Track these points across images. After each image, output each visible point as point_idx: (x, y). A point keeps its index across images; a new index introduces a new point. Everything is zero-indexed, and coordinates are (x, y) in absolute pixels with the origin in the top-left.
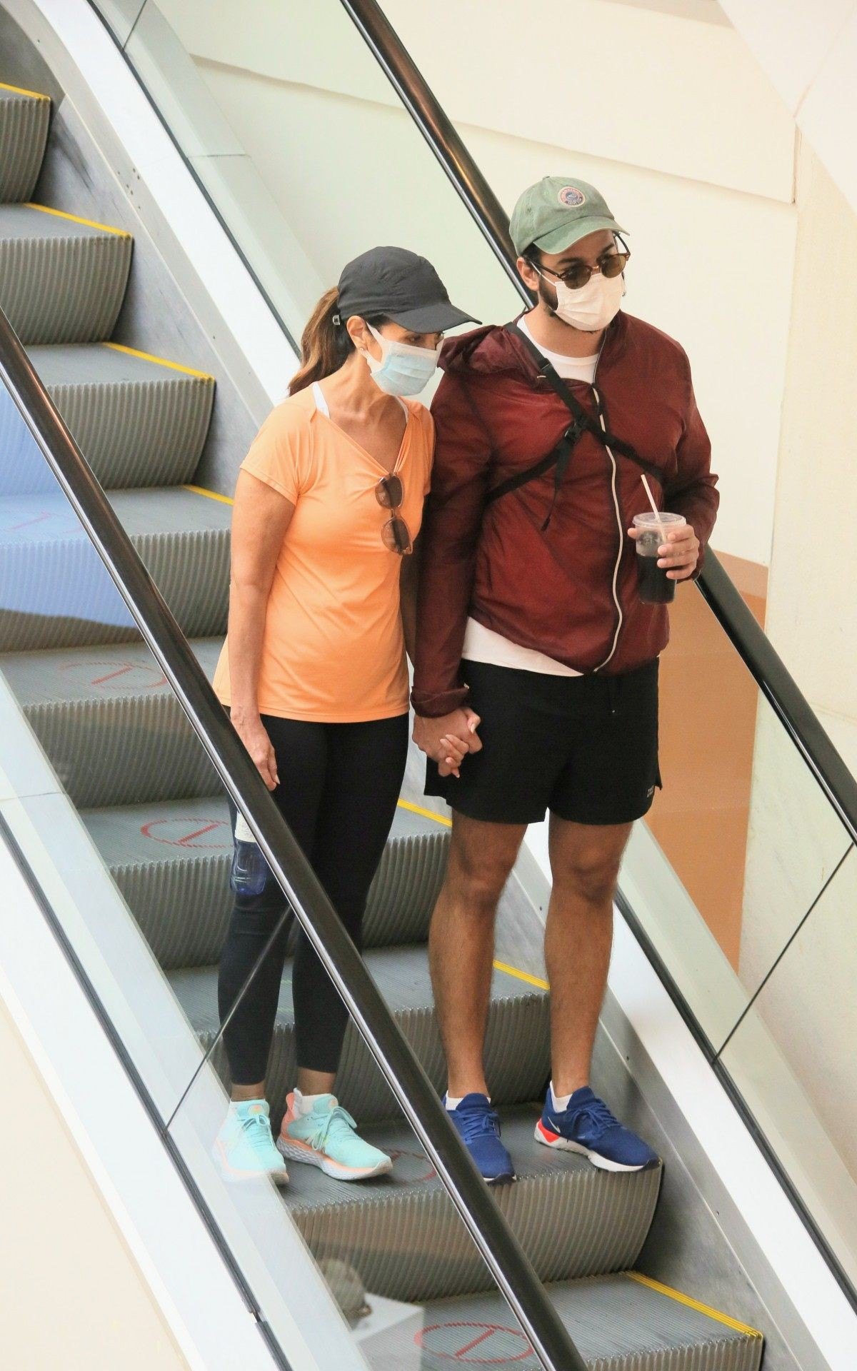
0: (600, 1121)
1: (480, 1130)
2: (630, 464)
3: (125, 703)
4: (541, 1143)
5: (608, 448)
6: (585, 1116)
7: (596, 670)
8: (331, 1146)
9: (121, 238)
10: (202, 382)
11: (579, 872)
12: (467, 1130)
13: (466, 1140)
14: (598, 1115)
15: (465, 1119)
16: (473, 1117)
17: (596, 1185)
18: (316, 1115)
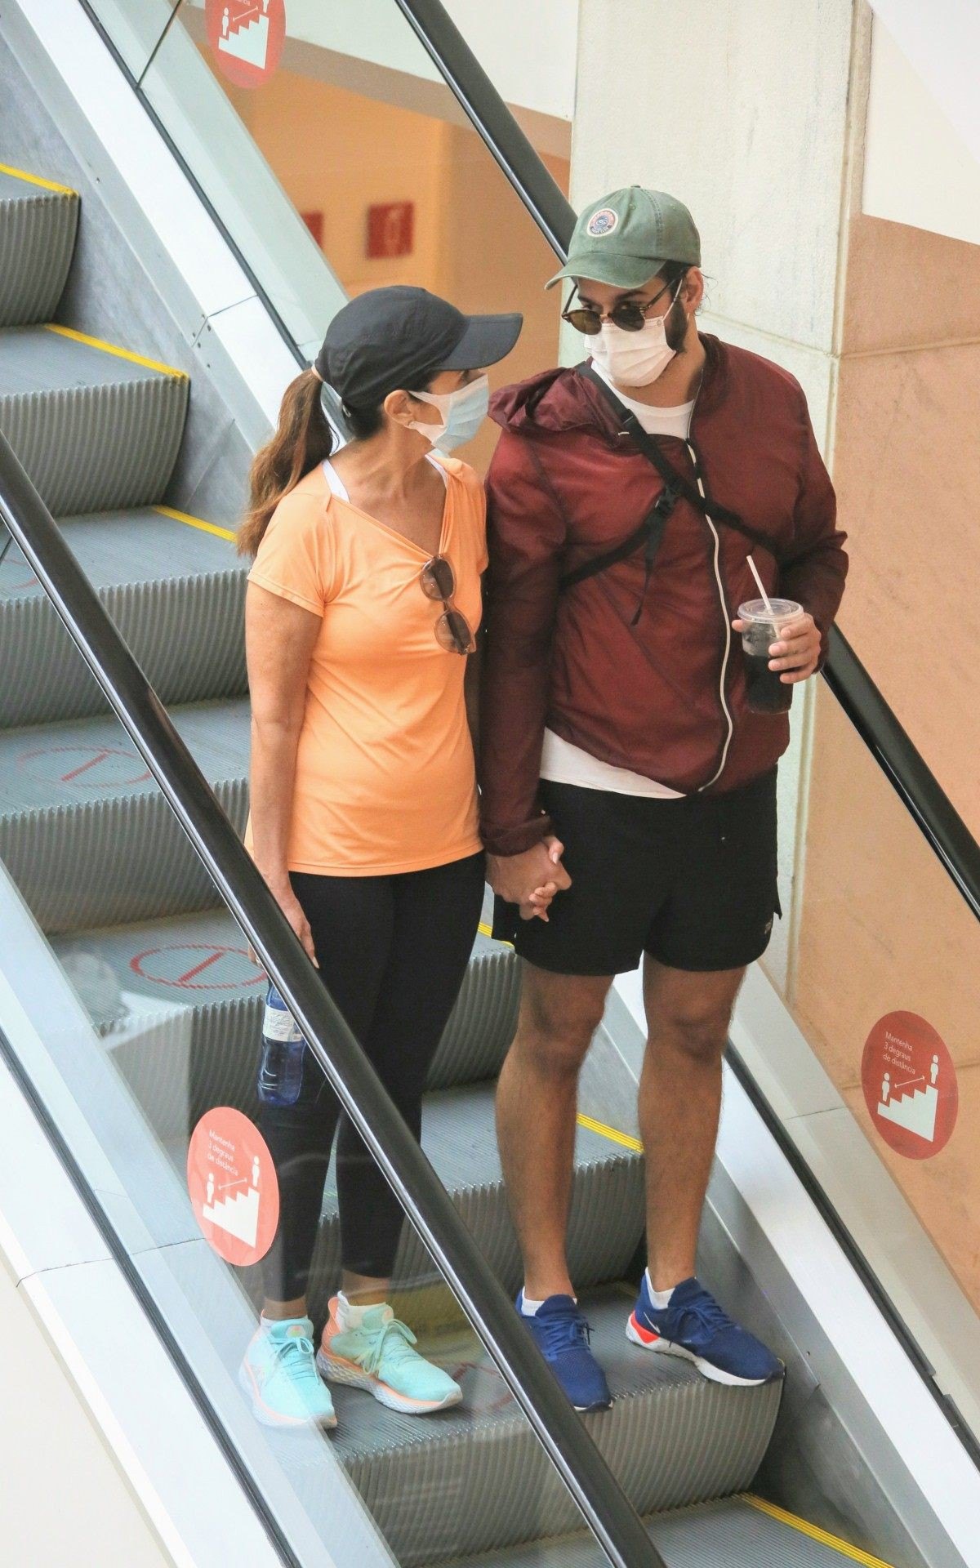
0: (709, 1322)
1: (567, 1342)
2: (736, 537)
3: (106, 806)
4: (635, 1344)
5: (708, 518)
6: (690, 1317)
7: (701, 789)
8: (386, 1370)
9: (65, 197)
10: (174, 381)
11: (681, 1024)
12: (549, 1342)
13: (549, 1355)
14: (707, 1313)
15: (547, 1328)
16: (558, 1325)
17: (706, 1400)
18: (366, 1331)
